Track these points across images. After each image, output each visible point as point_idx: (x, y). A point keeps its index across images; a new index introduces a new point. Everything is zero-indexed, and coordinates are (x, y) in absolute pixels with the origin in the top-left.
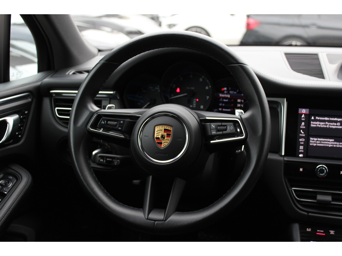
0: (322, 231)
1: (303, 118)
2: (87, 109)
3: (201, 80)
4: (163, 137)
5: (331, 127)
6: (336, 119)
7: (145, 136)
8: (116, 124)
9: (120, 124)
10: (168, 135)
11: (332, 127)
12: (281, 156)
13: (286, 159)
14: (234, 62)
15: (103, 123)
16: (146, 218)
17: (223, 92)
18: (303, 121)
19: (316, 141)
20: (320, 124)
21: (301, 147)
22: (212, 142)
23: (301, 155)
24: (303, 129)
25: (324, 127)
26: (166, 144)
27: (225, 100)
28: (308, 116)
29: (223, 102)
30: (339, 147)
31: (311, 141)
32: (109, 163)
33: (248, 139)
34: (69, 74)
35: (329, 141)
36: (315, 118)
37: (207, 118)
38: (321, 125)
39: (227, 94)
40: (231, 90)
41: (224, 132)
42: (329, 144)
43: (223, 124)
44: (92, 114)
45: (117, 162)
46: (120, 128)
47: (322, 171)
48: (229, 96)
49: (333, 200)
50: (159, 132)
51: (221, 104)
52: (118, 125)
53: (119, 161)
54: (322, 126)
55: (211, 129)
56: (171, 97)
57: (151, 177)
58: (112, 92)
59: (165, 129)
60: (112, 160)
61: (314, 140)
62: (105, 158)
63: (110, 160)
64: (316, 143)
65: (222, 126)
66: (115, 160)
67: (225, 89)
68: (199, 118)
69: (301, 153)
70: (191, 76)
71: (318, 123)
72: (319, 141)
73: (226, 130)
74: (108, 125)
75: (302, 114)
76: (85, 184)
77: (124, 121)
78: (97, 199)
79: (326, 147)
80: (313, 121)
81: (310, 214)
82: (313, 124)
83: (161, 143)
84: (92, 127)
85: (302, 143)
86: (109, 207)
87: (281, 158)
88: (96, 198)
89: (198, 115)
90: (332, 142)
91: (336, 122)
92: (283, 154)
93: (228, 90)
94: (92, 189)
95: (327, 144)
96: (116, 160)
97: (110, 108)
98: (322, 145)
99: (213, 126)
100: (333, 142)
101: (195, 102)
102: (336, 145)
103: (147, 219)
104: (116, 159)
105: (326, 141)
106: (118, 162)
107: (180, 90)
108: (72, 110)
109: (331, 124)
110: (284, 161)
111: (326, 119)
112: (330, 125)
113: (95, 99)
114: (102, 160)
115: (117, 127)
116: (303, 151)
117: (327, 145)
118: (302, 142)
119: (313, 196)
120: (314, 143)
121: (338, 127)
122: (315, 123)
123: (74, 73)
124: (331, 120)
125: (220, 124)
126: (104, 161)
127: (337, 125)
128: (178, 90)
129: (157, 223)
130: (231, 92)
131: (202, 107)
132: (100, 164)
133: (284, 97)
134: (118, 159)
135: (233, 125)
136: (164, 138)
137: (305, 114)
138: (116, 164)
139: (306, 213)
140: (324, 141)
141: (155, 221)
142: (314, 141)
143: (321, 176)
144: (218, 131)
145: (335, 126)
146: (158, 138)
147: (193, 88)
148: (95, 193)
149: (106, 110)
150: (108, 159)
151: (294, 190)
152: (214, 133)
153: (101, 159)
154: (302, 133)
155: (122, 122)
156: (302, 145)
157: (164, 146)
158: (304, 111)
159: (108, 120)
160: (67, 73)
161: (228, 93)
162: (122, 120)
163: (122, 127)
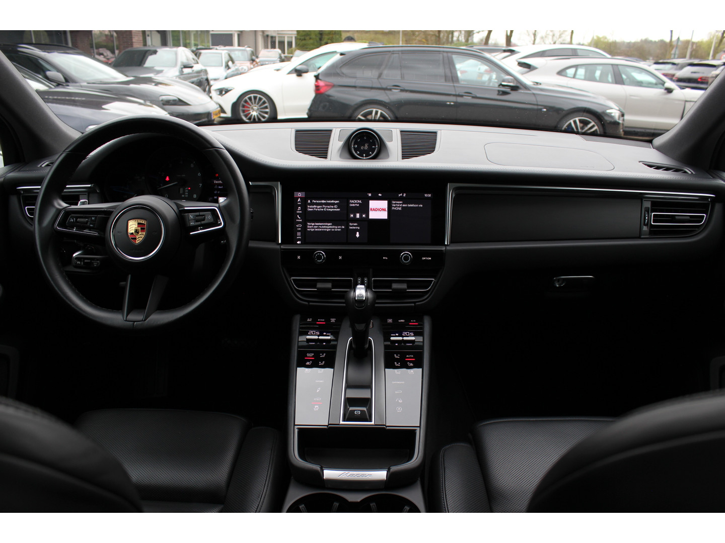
0: (323, 320)
1: (299, 202)
2: (53, 206)
3: (192, 166)
4: (136, 231)
5: (328, 210)
6: (333, 201)
7: (118, 232)
8: (87, 222)
9: (92, 220)
10: (143, 229)
11: (330, 210)
12: (279, 244)
13: (282, 247)
14: (209, 146)
15: (72, 220)
16: (125, 319)
17: (217, 178)
18: (299, 205)
19: (314, 226)
20: (316, 208)
21: (299, 234)
22: (191, 233)
23: (298, 242)
24: (299, 214)
25: (321, 211)
26: (141, 239)
27: (219, 187)
28: (304, 200)
29: (218, 189)
30: (338, 231)
31: (308, 227)
32: (88, 265)
33: (226, 228)
34: (41, 166)
35: (327, 225)
36: (311, 201)
37: (186, 208)
38: (318, 208)
41: (203, 222)
42: (327, 228)
43: (201, 213)
44: (59, 211)
46: (91, 226)
47: (319, 257)
49: (333, 287)
50: (133, 226)
51: (216, 192)
52: (89, 222)
53: (98, 262)
54: (319, 210)
55: (189, 220)
56: (160, 187)
57: (130, 276)
58: (90, 186)
59: (138, 224)
61: (311, 225)
62: (82, 260)
63: (89, 261)
64: (314, 228)
65: (200, 215)
66: (96, 262)
68: (178, 209)
69: (299, 240)
70: (181, 162)
71: (315, 206)
72: (317, 225)
73: (204, 220)
74: (78, 222)
75: (298, 198)
76: (56, 289)
77: (96, 217)
78: (71, 304)
79: (324, 231)
80: (310, 204)
81: (311, 304)
82: (310, 208)
83: (136, 239)
84: (59, 225)
85: (300, 229)
86: (84, 311)
87: (278, 247)
88: (69, 303)
89: (178, 206)
90: (329, 226)
91: (333, 204)
92: (280, 242)
94: (64, 294)
95: (324, 228)
97: (83, 203)
98: (320, 230)
99: (191, 216)
100: (331, 225)
101: (187, 191)
102: (334, 228)
103: (126, 321)
105: (324, 226)
107: (169, 178)
108: (36, 207)
109: (329, 207)
110: (281, 249)
111: (323, 201)
112: (327, 208)
113: (63, 194)
114: (79, 262)
115: (88, 224)
116: (300, 237)
117: (325, 230)
118: (299, 227)
119: (313, 284)
120: (312, 228)
121: (335, 210)
122: (311, 207)
123: (48, 165)
124: (328, 203)
125: (198, 214)
126: (81, 263)
127: (334, 208)
128: (167, 179)
129: (137, 324)
131: (195, 196)
132: (77, 266)
133: (277, 181)
134: (97, 259)
135: (211, 214)
136: (138, 233)
137: (300, 198)
138: (95, 265)
139: (307, 303)
140: (322, 226)
141: (134, 322)
142: (312, 227)
143: (319, 262)
144: (197, 221)
145: (332, 208)
146: (132, 234)
147: (184, 176)
148: (68, 298)
149: (79, 206)
150: (86, 261)
151: (293, 279)
152: (192, 224)
153: (77, 261)
154: (299, 219)
155: (93, 218)
156: (299, 231)
157: (139, 241)
158: (300, 194)
159: (77, 218)
160: (39, 166)
162: (93, 217)
163: (94, 224)
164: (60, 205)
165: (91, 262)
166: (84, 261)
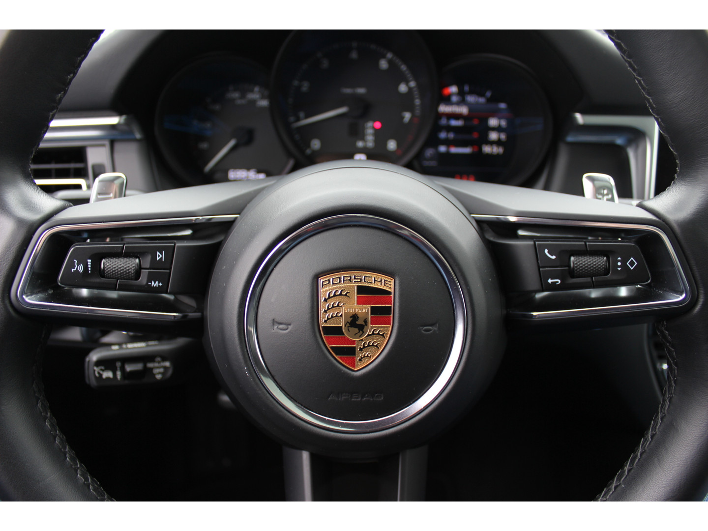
3: (384, 64)
4: (356, 322)
7: (274, 322)
8: (139, 270)
9: (155, 264)
10: (381, 314)
15: (81, 268)
17: (447, 100)
26: (374, 353)
27: (454, 123)
29: (449, 129)
32: (136, 379)
39: (458, 104)
40: (471, 92)
41: (598, 279)
45: (162, 370)
46: (155, 284)
48: (464, 110)
51: (443, 135)
52: (144, 274)
53: (167, 364)
55: (539, 267)
56: (298, 119)
58: (115, 121)
60: (145, 366)
62: (118, 364)
63: (138, 367)
65: (586, 253)
66: (156, 365)
67: (454, 89)
70: (354, 55)
77: (170, 252)
83: (351, 352)
93: (461, 93)
96: (159, 362)
101: (371, 131)
104: (159, 359)
106: (165, 368)
114: (108, 374)
115: (143, 279)
126: (115, 375)
130: (471, 99)
131: (391, 145)
133: (652, 116)
136: (361, 328)
138: (159, 377)
147: (361, 91)
150: (129, 368)
152: (553, 281)
153: (103, 370)
155: (159, 256)
161: (462, 102)
162: (160, 249)
163: (165, 279)
164: (29, 205)
165: (145, 368)
166: (123, 369)
